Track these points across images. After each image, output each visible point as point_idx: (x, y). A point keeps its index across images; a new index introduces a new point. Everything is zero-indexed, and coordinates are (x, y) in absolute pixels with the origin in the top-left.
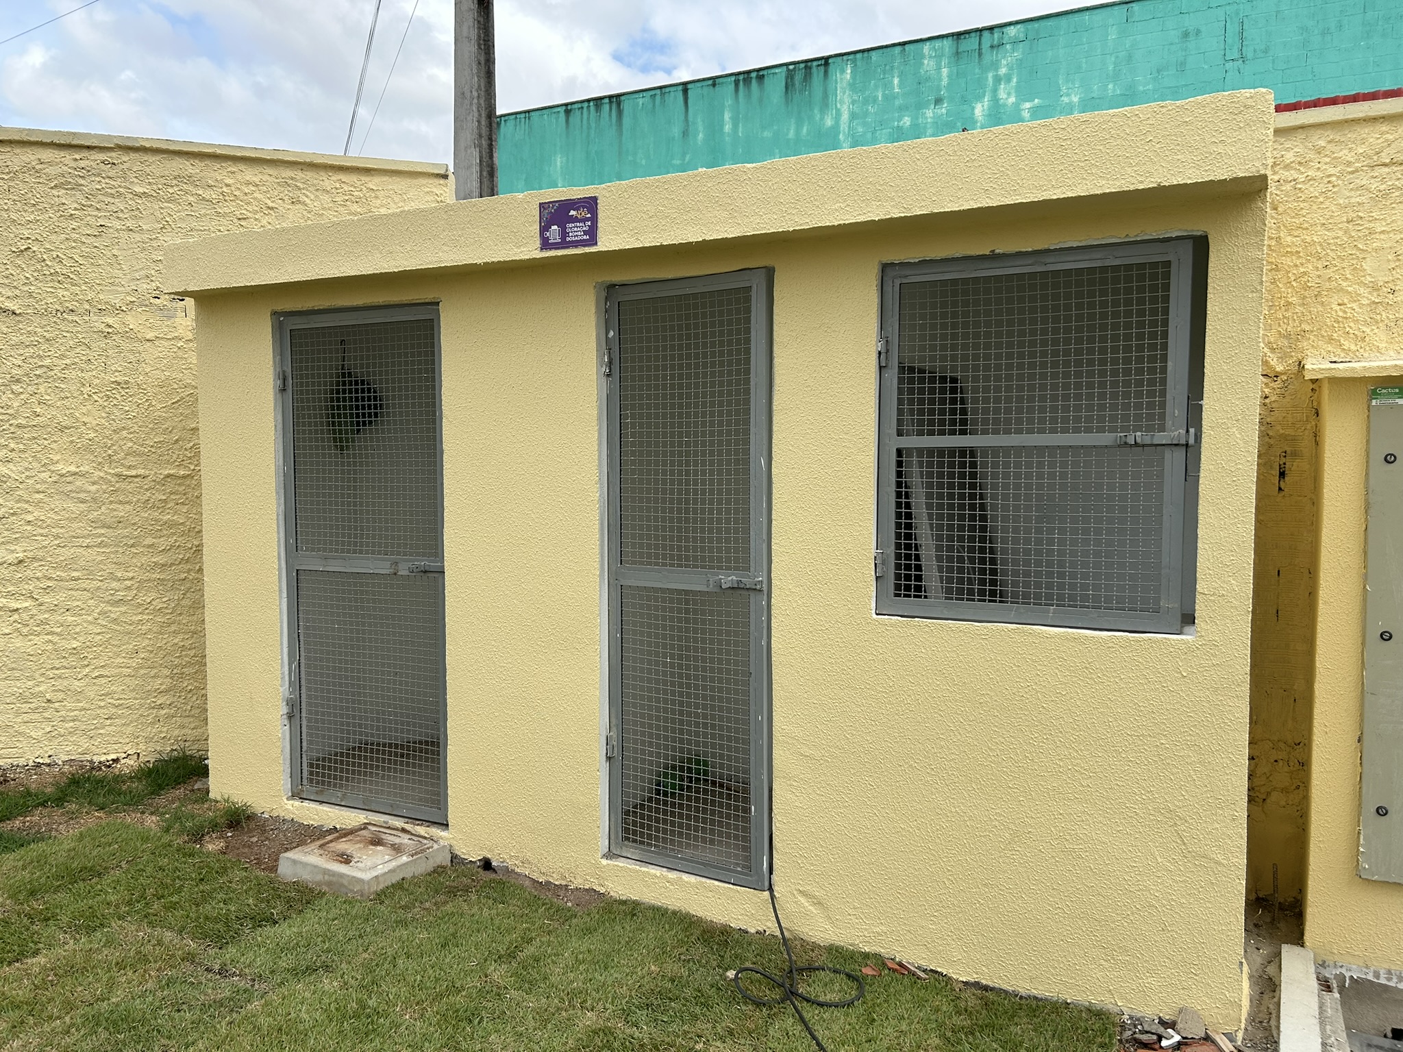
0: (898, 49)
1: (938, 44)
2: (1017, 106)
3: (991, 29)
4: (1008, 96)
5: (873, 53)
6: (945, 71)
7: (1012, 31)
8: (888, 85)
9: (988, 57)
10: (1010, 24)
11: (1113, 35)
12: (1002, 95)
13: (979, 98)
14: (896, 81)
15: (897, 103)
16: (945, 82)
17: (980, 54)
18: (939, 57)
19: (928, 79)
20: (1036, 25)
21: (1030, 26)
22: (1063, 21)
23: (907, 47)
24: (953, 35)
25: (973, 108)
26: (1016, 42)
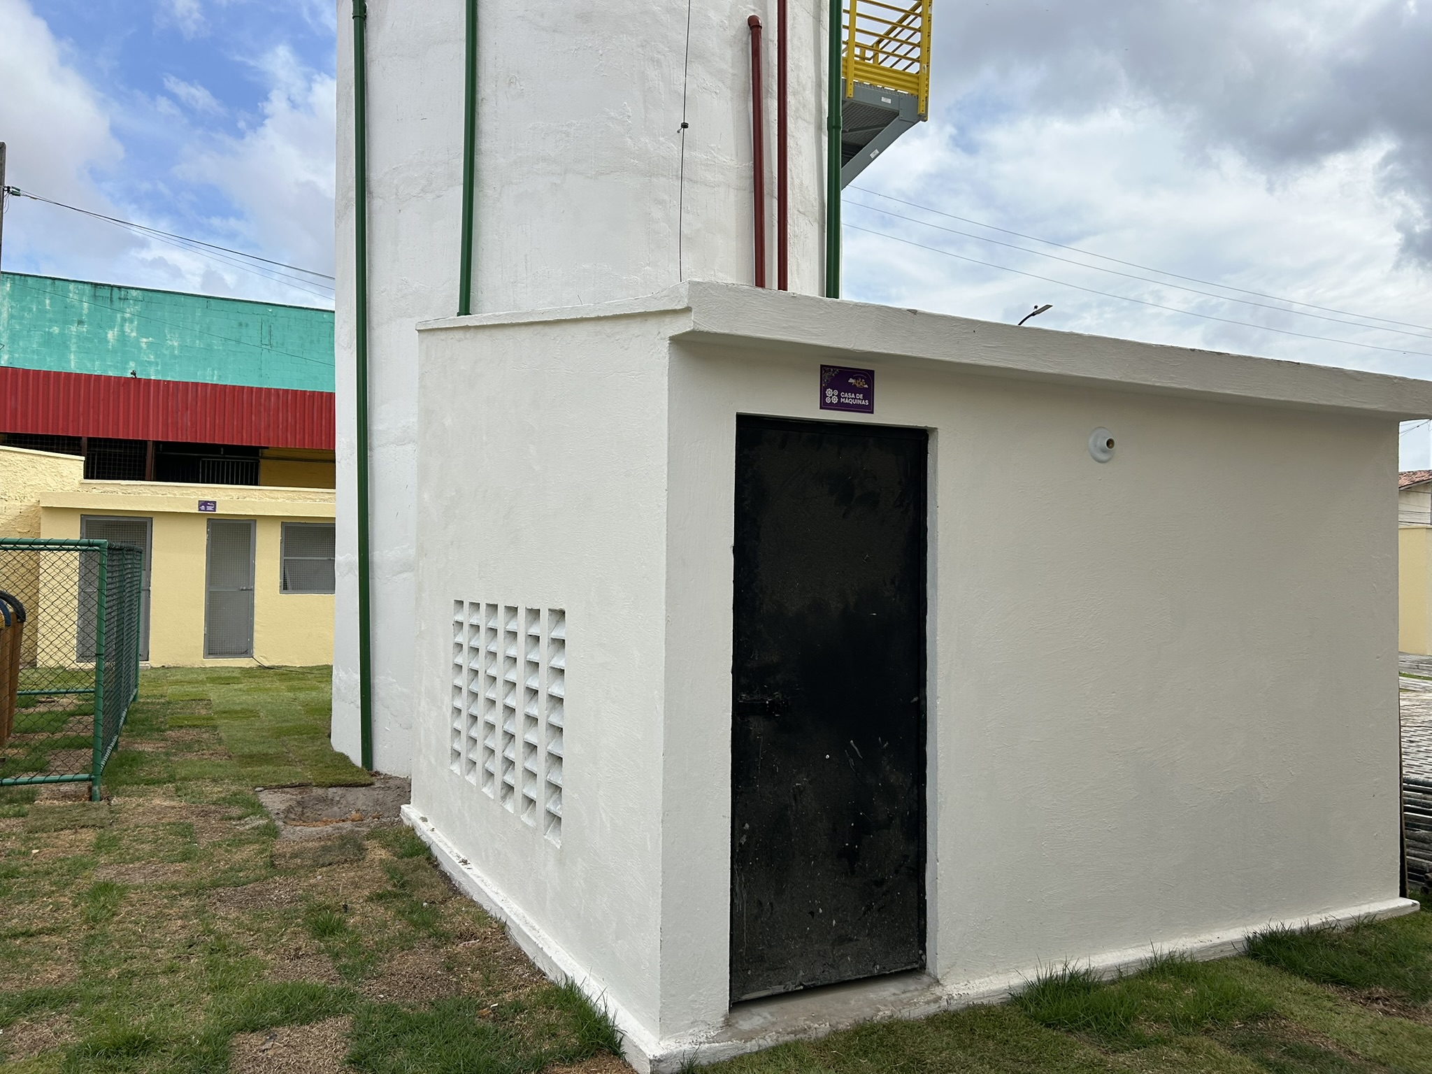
0: (49, 282)
1: (80, 286)
2: (137, 339)
3: (120, 288)
4: (131, 331)
5: (29, 279)
6: (86, 305)
7: (134, 293)
8: (41, 303)
9: (117, 304)
10: (133, 288)
11: (198, 314)
12: (127, 329)
13: (112, 328)
14: (48, 301)
15: (48, 316)
16: (85, 311)
17: (111, 301)
18: (82, 294)
19: (73, 307)
20: (150, 294)
21: (146, 293)
22: (168, 297)
23: (57, 282)
24: (92, 283)
25: (106, 333)
26: (136, 300)
